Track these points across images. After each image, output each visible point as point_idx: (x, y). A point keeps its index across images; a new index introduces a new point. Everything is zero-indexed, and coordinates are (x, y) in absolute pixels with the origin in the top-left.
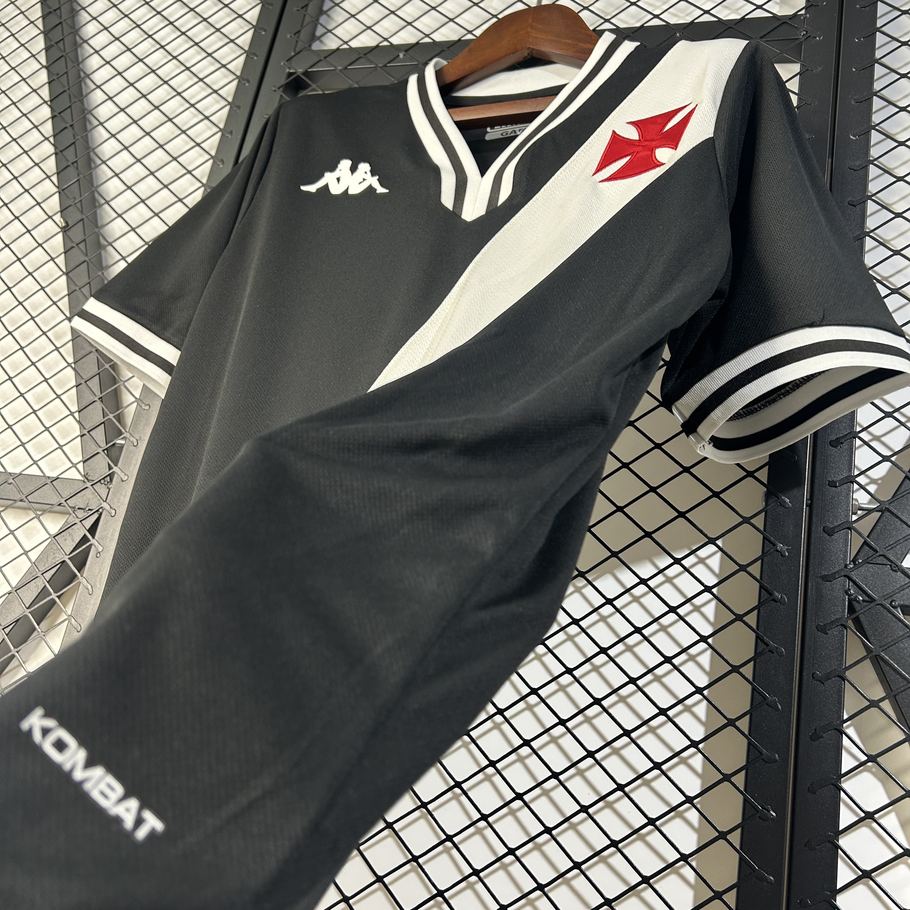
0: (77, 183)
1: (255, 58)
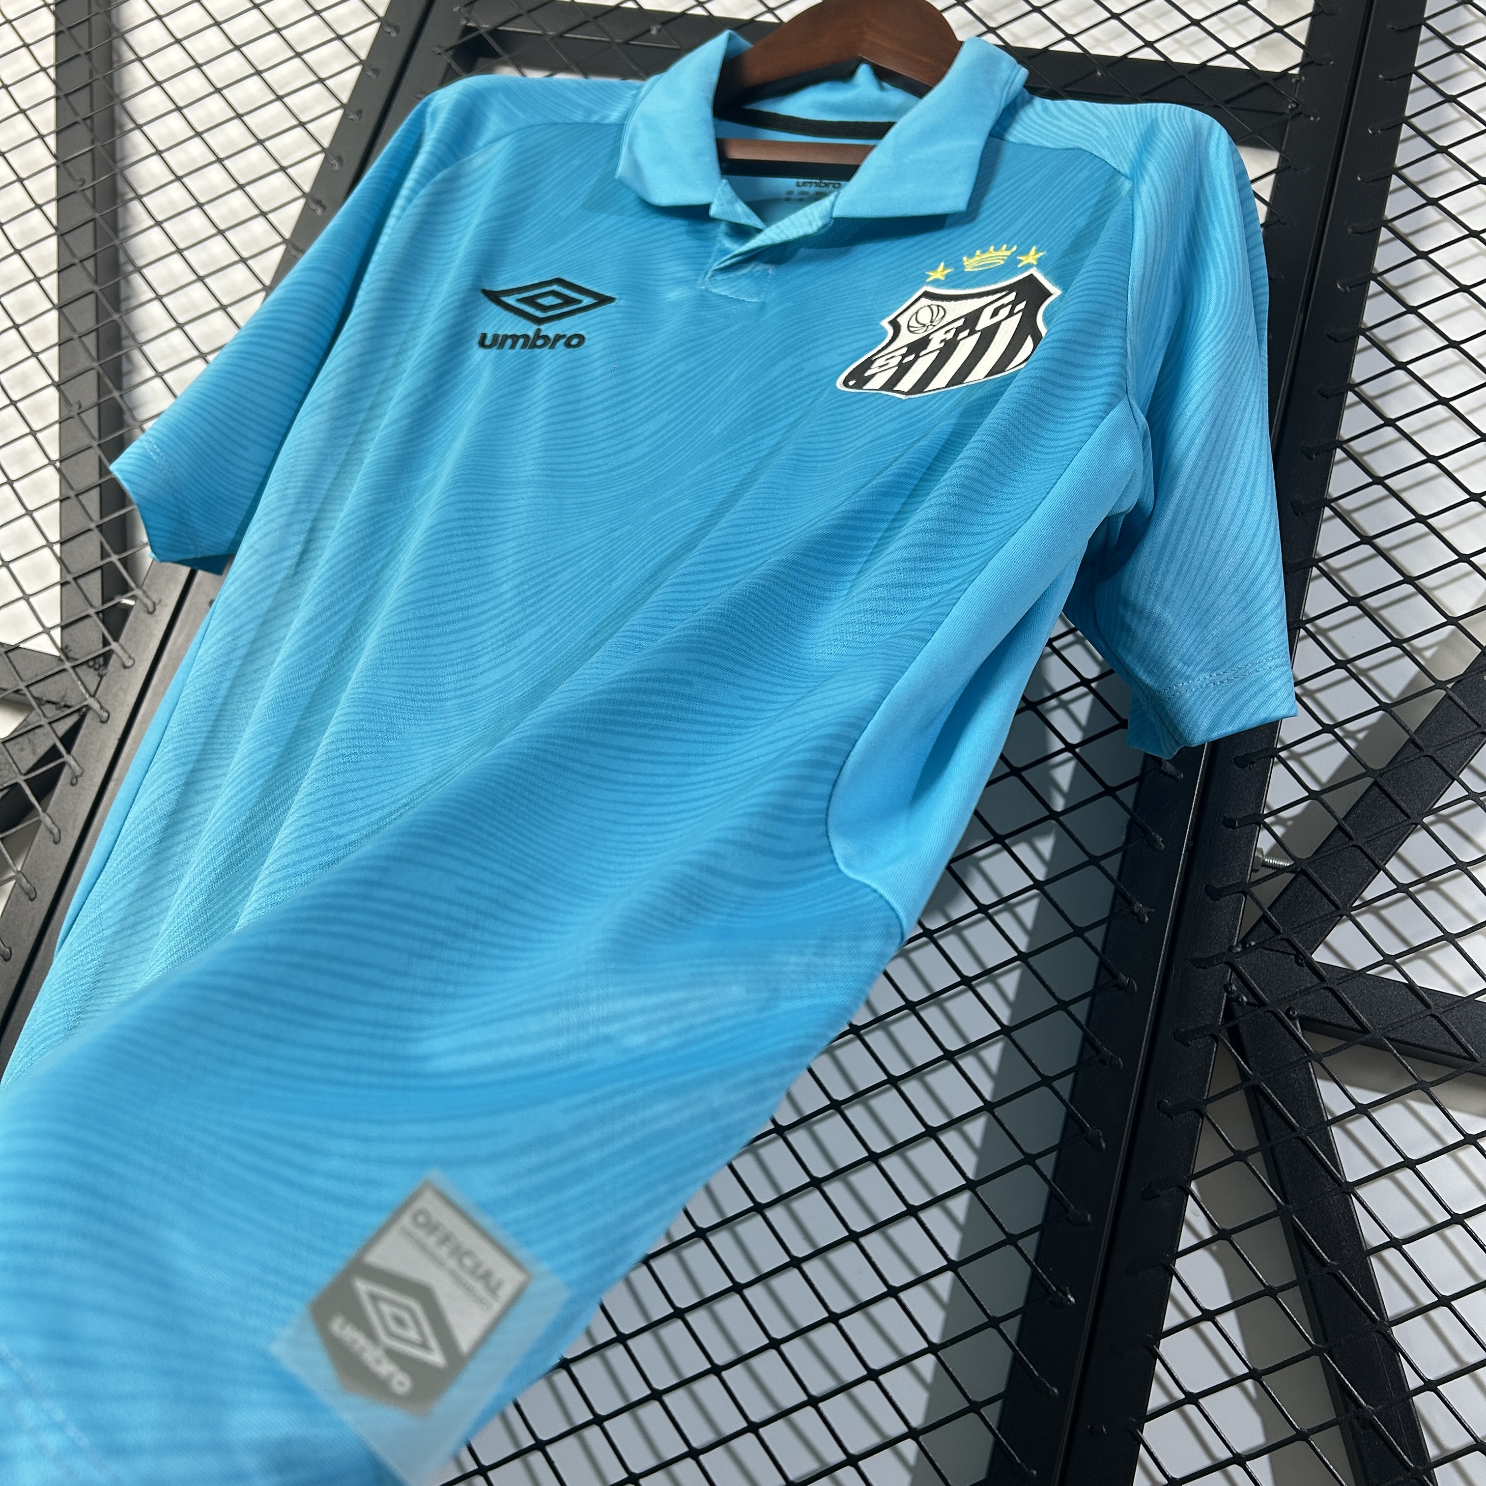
0: (91, 154)
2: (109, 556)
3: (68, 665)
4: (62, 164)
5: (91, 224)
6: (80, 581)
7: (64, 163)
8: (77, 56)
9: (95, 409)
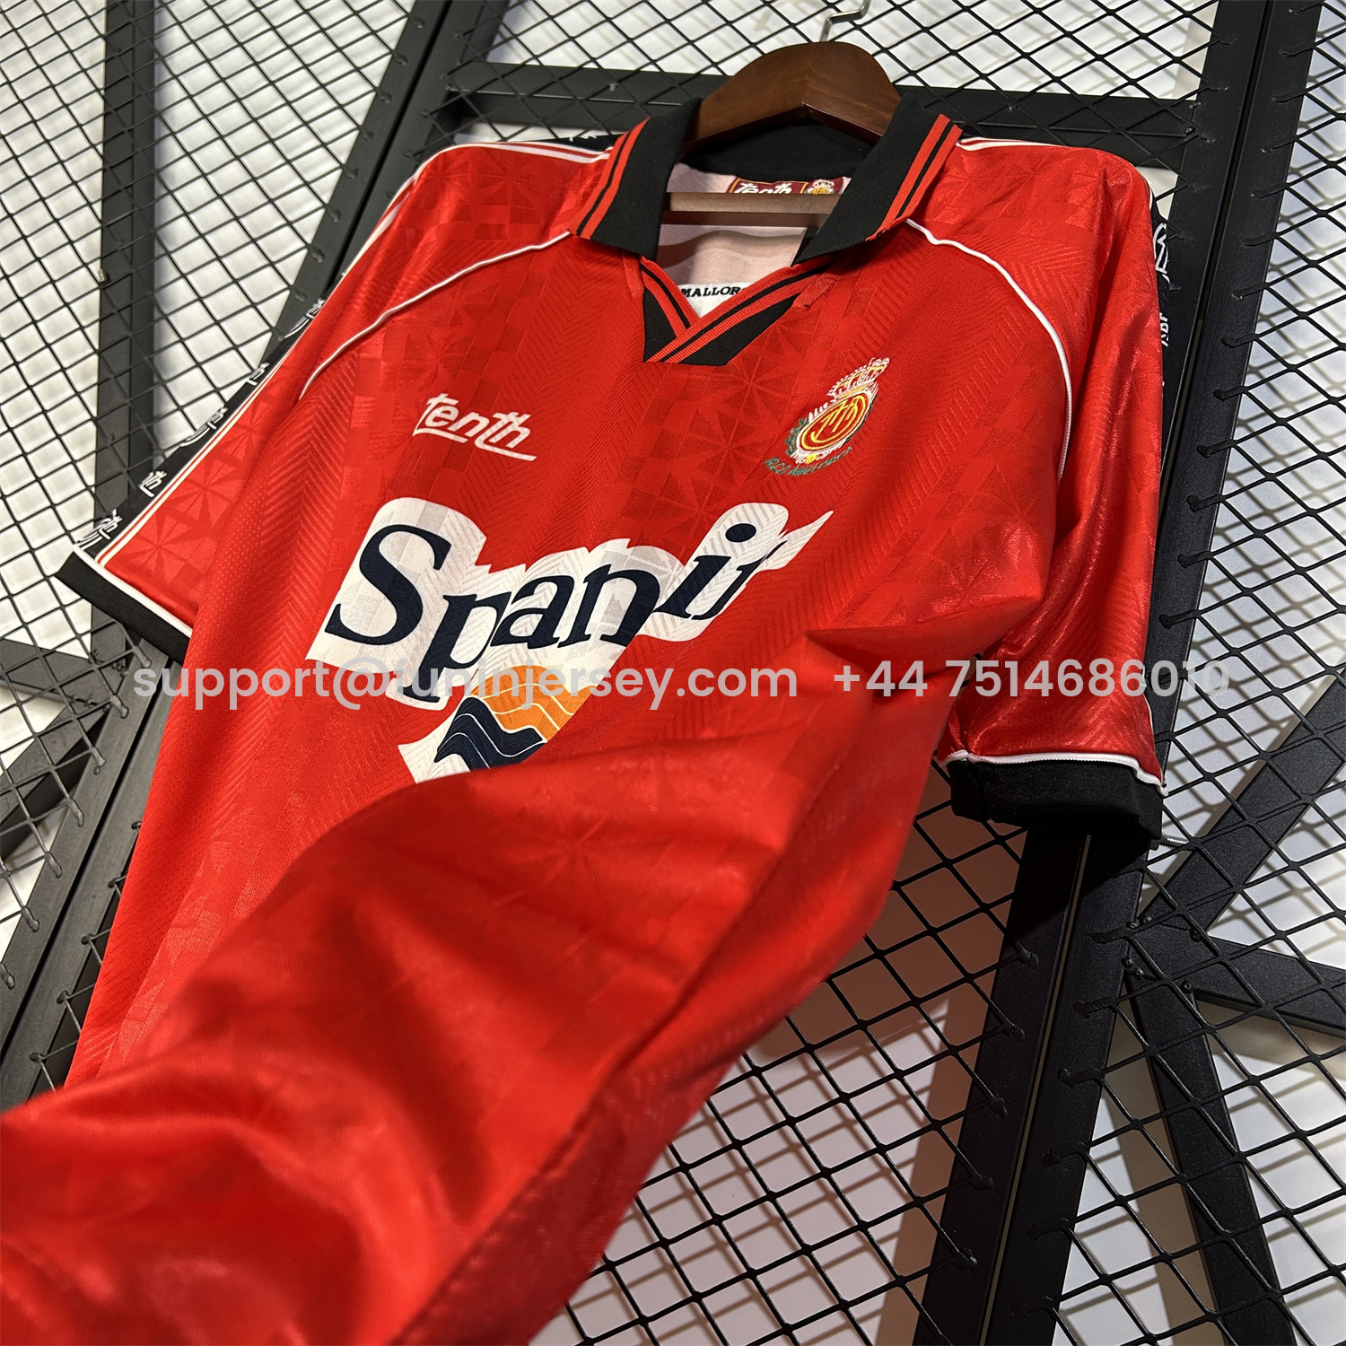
0: (129, 218)
1: (404, 63)
3: (95, 667)
9: (126, 440)
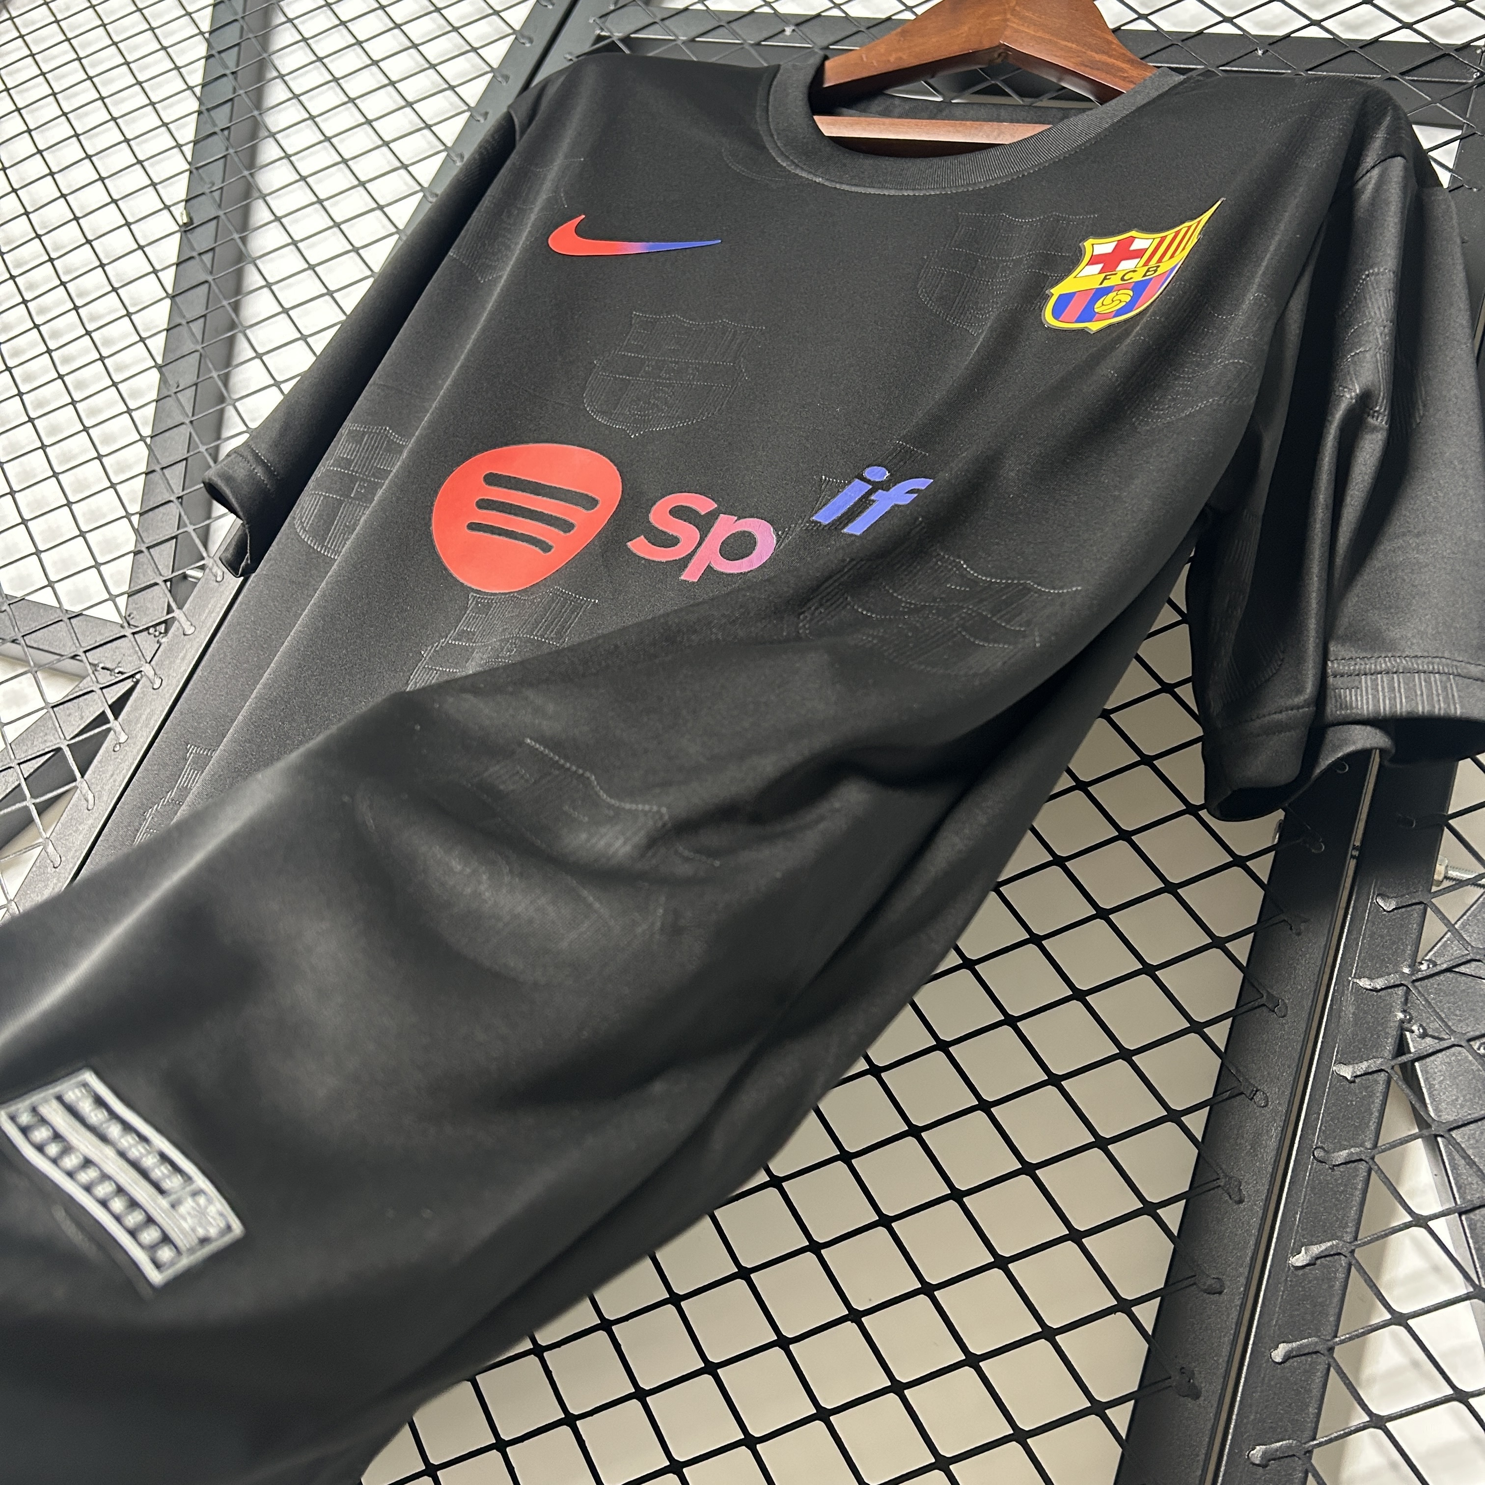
0: (222, 160)
1: (550, 7)
2: (186, 526)
3: (128, 632)
4: (195, 170)
5: (215, 222)
6: (151, 550)
7: (197, 169)
8: (224, 75)
9: (194, 387)
